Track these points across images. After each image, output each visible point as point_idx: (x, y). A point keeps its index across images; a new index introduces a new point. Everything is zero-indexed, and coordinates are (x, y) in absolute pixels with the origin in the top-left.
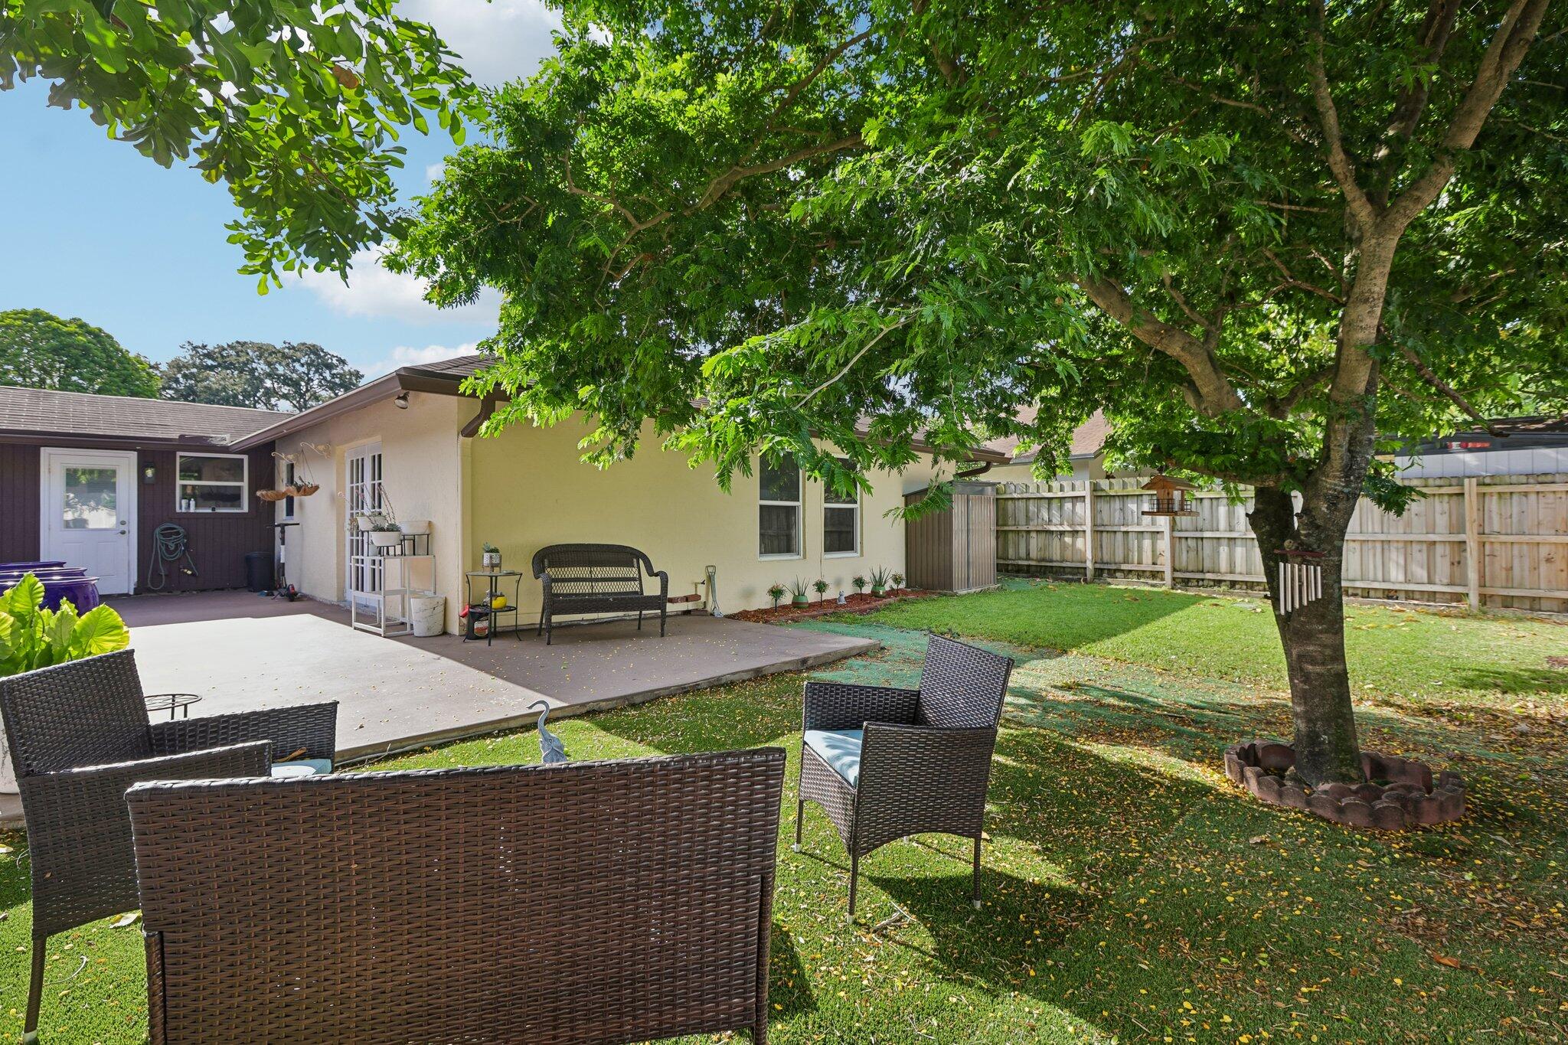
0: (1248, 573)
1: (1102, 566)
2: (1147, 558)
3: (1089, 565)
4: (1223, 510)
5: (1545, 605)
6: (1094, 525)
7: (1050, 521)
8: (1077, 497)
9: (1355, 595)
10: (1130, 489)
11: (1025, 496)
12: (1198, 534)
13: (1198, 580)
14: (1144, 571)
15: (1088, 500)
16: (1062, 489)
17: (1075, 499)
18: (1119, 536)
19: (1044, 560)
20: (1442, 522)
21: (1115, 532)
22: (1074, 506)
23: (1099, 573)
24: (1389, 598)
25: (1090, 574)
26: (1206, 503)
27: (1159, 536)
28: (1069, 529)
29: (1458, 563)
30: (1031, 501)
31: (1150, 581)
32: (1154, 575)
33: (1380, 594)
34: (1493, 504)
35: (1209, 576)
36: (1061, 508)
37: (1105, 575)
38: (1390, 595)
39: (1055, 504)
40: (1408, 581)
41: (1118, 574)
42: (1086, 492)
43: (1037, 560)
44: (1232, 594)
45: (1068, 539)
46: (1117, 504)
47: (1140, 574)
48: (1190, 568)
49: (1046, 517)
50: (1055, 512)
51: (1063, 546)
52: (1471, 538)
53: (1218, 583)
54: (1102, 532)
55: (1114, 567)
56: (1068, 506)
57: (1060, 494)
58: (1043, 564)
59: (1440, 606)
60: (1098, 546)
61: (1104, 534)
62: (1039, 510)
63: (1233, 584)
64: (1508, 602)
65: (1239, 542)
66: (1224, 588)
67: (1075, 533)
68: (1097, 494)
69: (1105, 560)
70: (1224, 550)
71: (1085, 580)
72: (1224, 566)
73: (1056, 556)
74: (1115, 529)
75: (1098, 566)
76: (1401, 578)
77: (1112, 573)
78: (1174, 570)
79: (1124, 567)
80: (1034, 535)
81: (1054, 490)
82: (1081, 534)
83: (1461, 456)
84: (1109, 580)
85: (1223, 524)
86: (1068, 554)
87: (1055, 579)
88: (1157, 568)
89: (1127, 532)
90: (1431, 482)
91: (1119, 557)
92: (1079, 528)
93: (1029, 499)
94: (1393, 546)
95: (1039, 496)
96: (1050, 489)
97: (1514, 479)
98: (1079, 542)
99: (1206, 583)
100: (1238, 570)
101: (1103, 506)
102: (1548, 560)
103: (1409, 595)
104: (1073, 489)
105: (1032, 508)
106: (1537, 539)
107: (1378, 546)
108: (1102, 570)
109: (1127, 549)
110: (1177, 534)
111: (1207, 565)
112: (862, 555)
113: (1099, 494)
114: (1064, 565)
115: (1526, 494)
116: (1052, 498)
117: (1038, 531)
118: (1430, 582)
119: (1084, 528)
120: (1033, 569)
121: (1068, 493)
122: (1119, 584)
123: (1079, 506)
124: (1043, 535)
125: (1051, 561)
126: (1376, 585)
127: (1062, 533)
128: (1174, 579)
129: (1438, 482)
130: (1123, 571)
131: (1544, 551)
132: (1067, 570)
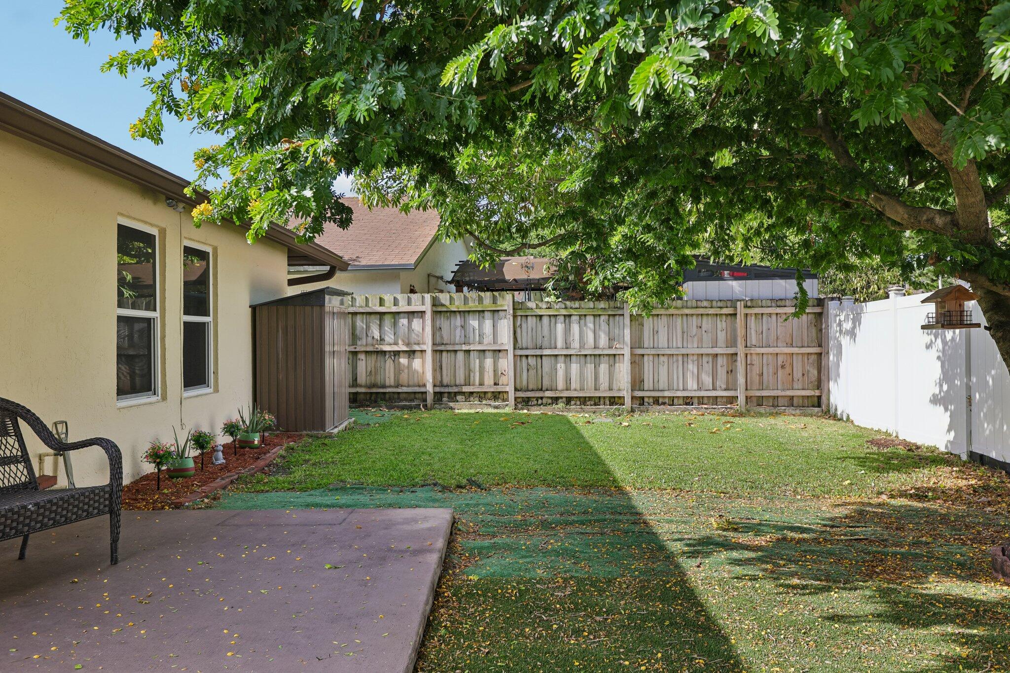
0: (582, 389)
1: (442, 390)
2: (489, 380)
3: (430, 388)
4: (560, 327)
5: (781, 402)
6: (434, 344)
7: (382, 339)
8: (413, 312)
9: (664, 404)
10: (471, 304)
11: (351, 310)
12: (538, 352)
13: (537, 399)
14: (485, 393)
15: (428, 316)
16: (396, 302)
17: (411, 314)
18: (460, 356)
19: (374, 386)
20: (722, 336)
21: (456, 351)
22: (410, 323)
23: (438, 396)
24: (687, 404)
25: (430, 399)
26: (545, 320)
27: (501, 354)
28: (405, 348)
29: (731, 372)
30: (359, 317)
31: (493, 403)
32: (496, 396)
33: (681, 401)
34: (752, 321)
35: (548, 394)
36: (395, 324)
37: (445, 399)
38: (688, 401)
39: (388, 320)
40: (700, 389)
41: (459, 398)
42: (427, 307)
43: (366, 386)
44: (569, 410)
45: (403, 361)
46: (458, 321)
47: (482, 396)
48: (531, 387)
49: (377, 335)
50: (389, 331)
51: (398, 370)
52: (741, 350)
53: (556, 400)
54: (441, 351)
55: (455, 390)
56: (404, 321)
57: (394, 309)
58: (374, 390)
59: (720, 408)
60: (438, 368)
61: (444, 354)
62: (368, 327)
63: (569, 400)
64: (760, 401)
65: (573, 358)
66: (561, 405)
67: (411, 353)
68: (439, 311)
69: (445, 382)
70: (561, 367)
71: (425, 406)
72: (561, 385)
73: (390, 380)
74: (457, 348)
75: (438, 389)
76: (695, 387)
77: (453, 396)
78: (516, 390)
79: (466, 389)
80: (362, 356)
81: (387, 304)
82: (418, 354)
83: (730, 282)
84: (452, 404)
85: (560, 343)
86: (404, 378)
87: (390, 408)
88: (499, 389)
89: (468, 352)
90: (714, 304)
91: (460, 379)
92: (416, 348)
93: (356, 313)
94: (690, 358)
95: (368, 310)
96: (382, 302)
97: (764, 304)
98: (417, 363)
99: (544, 401)
100: (573, 386)
101: (444, 323)
102: (783, 367)
103: (701, 400)
104: (409, 303)
105: (360, 323)
106: (777, 350)
107: (680, 358)
108: (441, 394)
109: (469, 371)
110: (519, 352)
111: (546, 383)
112: (216, 390)
113: (440, 309)
114: (399, 390)
115: (770, 315)
116: (384, 313)
117: (366, 352)
118: (714, 389)
119: (424, 347)
120: (362, 396)
121: (403, 307)
122: (463, 408)
123: (416, 324)
124: (374, 357)
125: (384, 387)
126: (679, 394)
127: (397, 353)
128: (516, 398)
129: (719, 304)
130: (464, 393)
131: (780, 359)
132: (402, 396)
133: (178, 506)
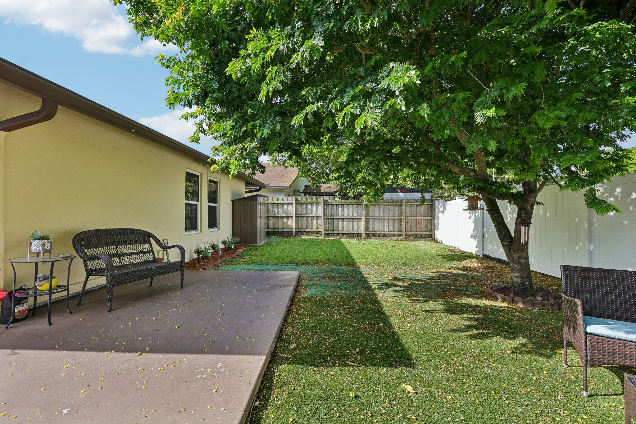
0: (348, 231)
1: (299, 230)
2: (315, 227)
3: (294, 230)
4: (340, 209)
5: (418, 236)
6: (296, 214)
7: (278, 212)
8: (289, 203)
9: (376, 236)
10: (309, 200)
11: (267, 202)
12: (332, 217)
13: (332, 234)
14: (314, 232)
15: (294, 204)
16: (283, 199)
17: (288, 204)
18: (305, 218)
19: (275, 229)
20: (397, 213)
21: (303, 217)
22: (287, 207)
23: (297, 233)
24: (385, 236)
25: (294, 234)
26: (335, 206)
27: (319, 218)
28: (285, 216)
29: (400, 225)
30: (270, 204)
31: (316, 235)
32: (317, 233)
33: (382, 235)
34: (408, 207)
35: (336, 232)
36: (282, 207)
37: (299, 234)
38: (385, 235)
39: (280, 206)
40: (389, 231)
41: (304, 233)
42: (294, 201)
43: (272, 229)
44: (343, 238)
45: (285, 220)
46: (304, 206)
47: (312, 233)
48: (329, 230)
49: (276, 211)
50: (280, 210)
51: (283, 223)
52: (403, 217)
53: (338, 234)
54: (298, 217)
55: (303, 230)
56: (285, 207)
57: (282, 202)
58: (275, 230)
59: (396, 238)
60: (297, 223)
61: (299, 218)
62: (273, 208)
63: (343, 234)
64: (410, 236)
65: (345, 220)
66: (340, 236)
67: (288, 217)
68: (298, 203)
69: (299, 228)
70: (340, 223)
71: (292, 236)
72: (340, 229)
73: (280, 227)
74: (304, 216)
75: (297, 230)
76: (387, 230)
77: (302, 233)
78: (324, 230)
79: (307, 230)
80: (271, 218)
81: (279, 200)
82: (290, 218)
83: (400, 194)
84: (301, 235)
85: (340, 214)
86: (285, 226)
87: (281, 236)
88: (318, 230)
89: (308, 217)
90: (394, 201)
91: (305, 226)
92: (290, 215)
93: (269, 203)
94: (386, 220)
95: (273, 202)
96: (278, 199)
97: (412, 201)
98: (290, 222)
99: (334, 235)
100: (344, 230)
101: (299, 207)
102: (418, 224)
103: (389, 235)
104: (287, 200)
105: (270, 207)
106: (416, 218)
107: (382, 220)
108: (298, 232)
109: (308, 223)
110: (326, 217)
111: (335, 228)
112: (219, 229)
113: (298, 202)
114: (283, 230)
115: (414, 205)
116: (278, 203)
117: (272, 217)
118: (394, 231)
119: (292, 215)
120: (270, 232)
121: (285, 201)
122: (305, 237)
123: (290, 207)
124: (275, 218)
125: (278, 229)
126: (382, 233)
127: (283, 217)
128: (324, 234)
129: (396, 201)
130: (306, 232)
131: (418, 221)
132: (284, 232)
133: (205, 269)
